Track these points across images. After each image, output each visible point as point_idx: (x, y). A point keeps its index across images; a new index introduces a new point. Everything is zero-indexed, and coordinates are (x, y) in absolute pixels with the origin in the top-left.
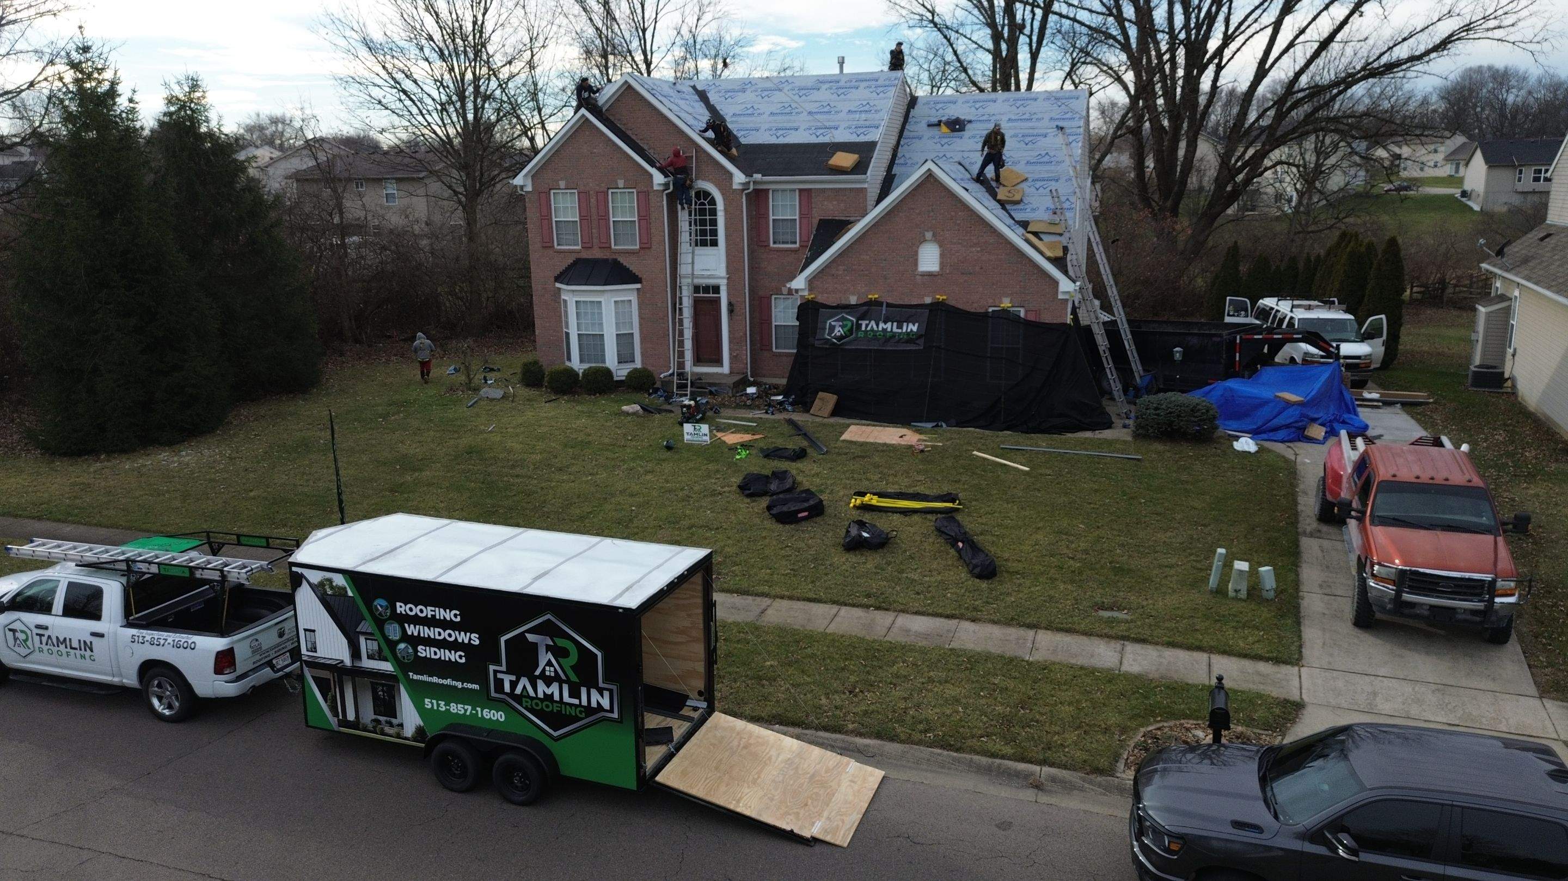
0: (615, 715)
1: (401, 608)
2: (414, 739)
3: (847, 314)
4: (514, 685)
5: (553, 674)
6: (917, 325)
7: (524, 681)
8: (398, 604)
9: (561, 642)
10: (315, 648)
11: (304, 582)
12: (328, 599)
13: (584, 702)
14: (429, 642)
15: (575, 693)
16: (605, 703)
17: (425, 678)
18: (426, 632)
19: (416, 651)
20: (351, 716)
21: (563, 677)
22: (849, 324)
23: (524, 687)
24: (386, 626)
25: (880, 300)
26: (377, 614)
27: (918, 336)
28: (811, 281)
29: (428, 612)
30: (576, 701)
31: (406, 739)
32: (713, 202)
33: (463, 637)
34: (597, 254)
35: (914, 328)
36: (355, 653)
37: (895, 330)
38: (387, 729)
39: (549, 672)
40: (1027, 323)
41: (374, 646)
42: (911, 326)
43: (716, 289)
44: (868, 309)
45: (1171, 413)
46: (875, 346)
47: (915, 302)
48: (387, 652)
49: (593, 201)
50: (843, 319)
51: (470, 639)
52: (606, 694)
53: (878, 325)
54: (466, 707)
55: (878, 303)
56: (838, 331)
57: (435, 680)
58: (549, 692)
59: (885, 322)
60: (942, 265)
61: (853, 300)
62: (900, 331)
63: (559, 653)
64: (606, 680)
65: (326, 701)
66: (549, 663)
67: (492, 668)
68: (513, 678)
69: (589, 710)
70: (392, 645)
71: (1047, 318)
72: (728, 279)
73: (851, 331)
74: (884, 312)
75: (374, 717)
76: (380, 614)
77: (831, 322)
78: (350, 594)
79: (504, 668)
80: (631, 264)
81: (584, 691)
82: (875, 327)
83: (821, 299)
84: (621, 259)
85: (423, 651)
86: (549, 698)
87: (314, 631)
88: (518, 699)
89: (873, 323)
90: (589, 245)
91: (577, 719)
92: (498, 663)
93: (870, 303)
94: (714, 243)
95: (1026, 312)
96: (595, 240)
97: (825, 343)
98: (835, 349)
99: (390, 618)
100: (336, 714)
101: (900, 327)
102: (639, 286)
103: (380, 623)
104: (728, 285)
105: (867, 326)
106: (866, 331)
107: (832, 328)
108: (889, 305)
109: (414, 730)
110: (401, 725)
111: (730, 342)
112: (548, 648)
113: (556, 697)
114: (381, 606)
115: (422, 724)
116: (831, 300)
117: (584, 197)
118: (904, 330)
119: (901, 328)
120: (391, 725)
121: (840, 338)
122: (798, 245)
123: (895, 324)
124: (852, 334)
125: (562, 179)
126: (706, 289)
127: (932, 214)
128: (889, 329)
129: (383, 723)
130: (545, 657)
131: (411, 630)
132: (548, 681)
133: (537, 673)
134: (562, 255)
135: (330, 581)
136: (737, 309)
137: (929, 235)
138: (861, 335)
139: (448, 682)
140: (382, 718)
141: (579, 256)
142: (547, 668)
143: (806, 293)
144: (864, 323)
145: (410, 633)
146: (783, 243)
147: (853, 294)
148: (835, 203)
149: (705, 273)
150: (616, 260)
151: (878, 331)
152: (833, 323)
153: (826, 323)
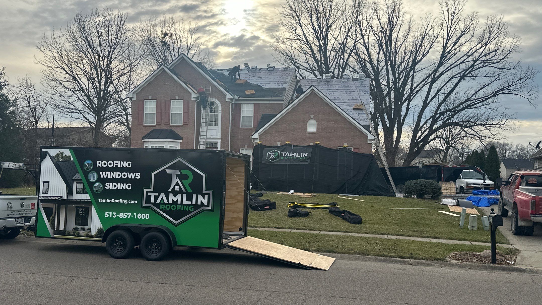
0: (210, 208)
1: (99, 164)
2: (96, 236)
3: (276, 150)
4: (156, 198)
5: (178, 190)
6: (307, 154)
7: (163, 195)
8: (98, 162)
9: (184, 172)
10: (48, 192)
11: (48, 156)
12: (59, 163)
13: (194, 203)
14: (113, 180)
15: (189, 198)
16: (205, 202)
17: (107, 201)
18: (112, 175)
19: (104, 186)
20: (62, 228)
21: (184, 190)
22: (277, 154)
23: (162, 198)
24: (90, 175)
25: (291, 144)
26: (85, 169)
27: (308, 158)
28: (260, 136)
29: (114, 164)
30: (189, 203)
31: (92, 237)
32: (217, 107)
33: (131, 176)
34: (163, 127)
36: (70, 192)
37: (297, 156)
38: (82, 233)
39: (177, 189)
40: (354, 153)
41: (81, 186)
42: (304, 154)
43: (216, 144)
44: (285, 147)
45: (421, 185)
46: (288, 163)
47: (306, 145)
48: (88, 189)
49: (163, 104)
50: (274, 152)
51: (135, 176)
52: (206, 197)
53: (290, 155)
54: (128, 214)
56: (272, 156)
57: (113, 201)
58: (175, 199)
59: (293, 153)
60: (318, 129)
61: (279, 144)
63: (182, 177)
64: (207, 189)
65: (49, 221)
66: (177, 184)
67: (145, 190)
68: (157, 194)
69: (196, 206)
70: (91, 184)
71: (363, 151)
72: (221, 139)
73: (278, 156)
74: (292, 149)
75: (75, 226)
76: (87, 169)
78: (72, 159)
79: (152, 190)
80: (179, 132)
81: (194, 196)
82: (288, 155)
83: (264, 143)
84: (174, 130)
85: (108, 186)
86: (175, 203)
87: (48, 182)
88: (158, 205)
89: (288, 153)
90: (159, 123)
91: (190, 212)
92: (149, 187)
93: (287, 145)
94: (216, 125)
95: (354, 149)
96: (163, 121)
97: (266, 162)
98: (270, 164)
99: (92, 170)
100: (53, 227)
101: (299, 155)
102: (181, 141)
103: (86, 174)
104: (221, 142)
105: (285, 154)
106: (284, 157)
107: (269, 156)
108: (294, 146)
109: (97, 231)
110: (90, 229)
112: (177, 176)
113: (179, 202)
114: (88, 164)
115: (102, 227)
116: (268, 144)
117: (159, 103)
118: (301, 156)
120: (84, 229)
121: (273, 159)
122: (253, 127)
123: (297, 154)
124: (278, 158)
125: (150, 95)
126: (212, 144)
127: (313, 108)
128: (295, 156)
129: (80, 229)
130: (175, 180)
131: (103, 175)
132: (175, 194)
133: (170, 190)
134: (147, 128)
135: (62, 154)
137: (312, 117)
138: (282, 158)
139: (120, 201)
140: (79, 227)
141: (154, 128)
142: (176, 187)
143: (258, 141)
144: (283, 153)
145: (102, 177)
146: (246, 126)
147: (279, 141)
148: (269, 109)
149: (211, 137)
150: (172, 130)
151: (290, 156)
152: (270, 154)
153: (267, 153)
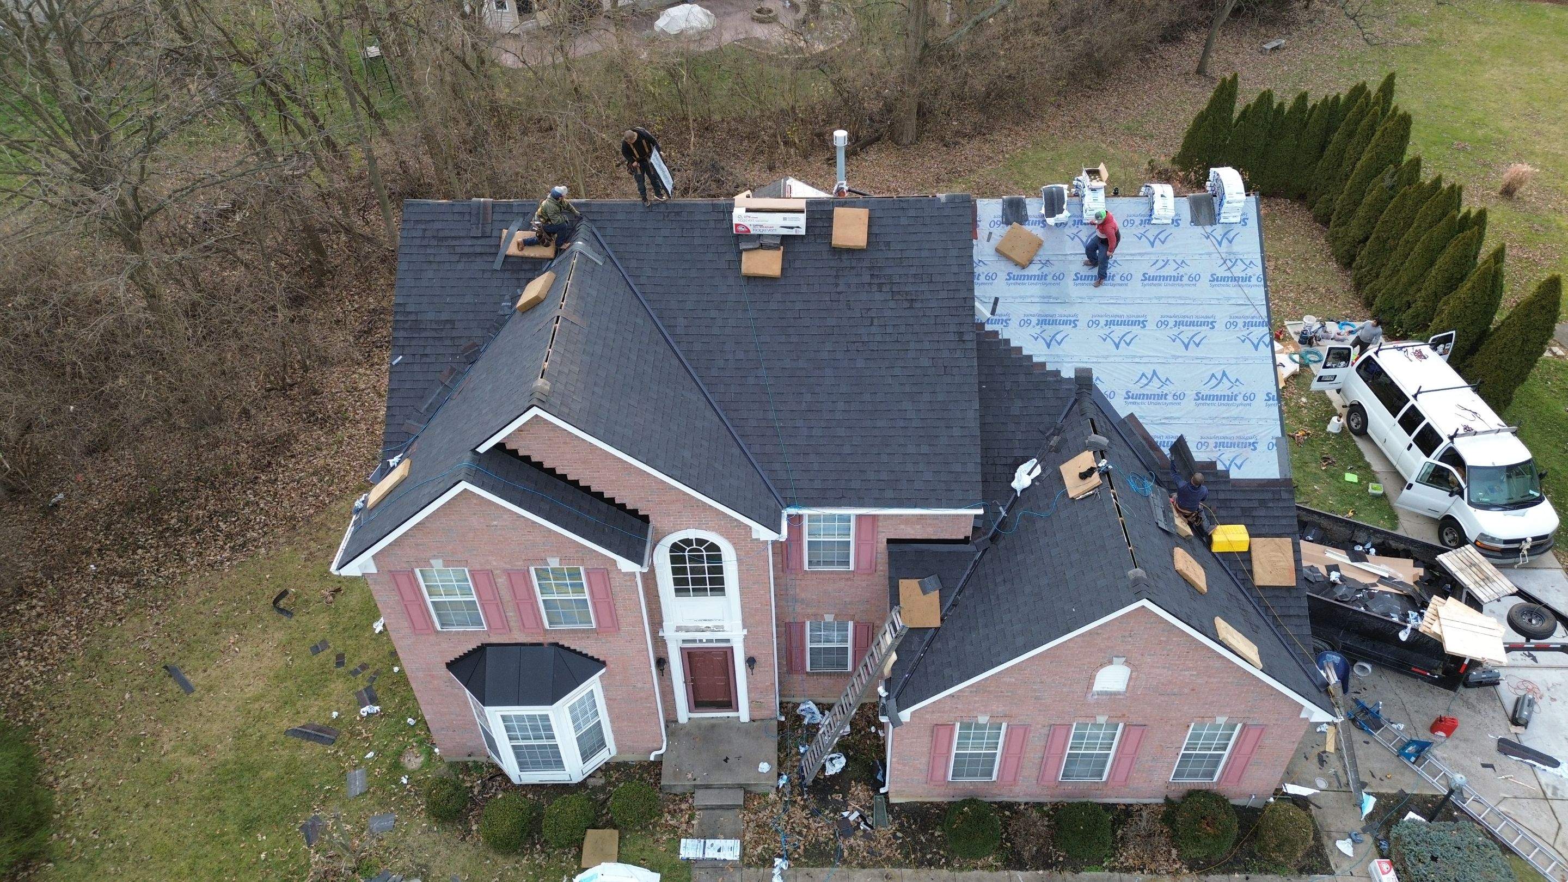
28: (917, 711)
32: (715, 551)
34: (519, 637)
49: (502, 581)
60: (1130, 685)
61: (983, 719)
72: (747, 633)
80: (585, 648)
83: (929, 718)
84: (566, 643)
90: (503, 629)
95: (1246, 726)
96: (513, 623)
102: (603, 671)
104: (745, 639)
111: (749, 691)
116: (945, 718)
117: (483, 578)
122: (852, 567)
127: (1127, 639)
134: (453, 639)
136: (760, 659)
137: (1117, 659)
141: (486, 641)
146: (826, 563)
148: (918, 526)
149: (703, 625)
150: (557, 644)
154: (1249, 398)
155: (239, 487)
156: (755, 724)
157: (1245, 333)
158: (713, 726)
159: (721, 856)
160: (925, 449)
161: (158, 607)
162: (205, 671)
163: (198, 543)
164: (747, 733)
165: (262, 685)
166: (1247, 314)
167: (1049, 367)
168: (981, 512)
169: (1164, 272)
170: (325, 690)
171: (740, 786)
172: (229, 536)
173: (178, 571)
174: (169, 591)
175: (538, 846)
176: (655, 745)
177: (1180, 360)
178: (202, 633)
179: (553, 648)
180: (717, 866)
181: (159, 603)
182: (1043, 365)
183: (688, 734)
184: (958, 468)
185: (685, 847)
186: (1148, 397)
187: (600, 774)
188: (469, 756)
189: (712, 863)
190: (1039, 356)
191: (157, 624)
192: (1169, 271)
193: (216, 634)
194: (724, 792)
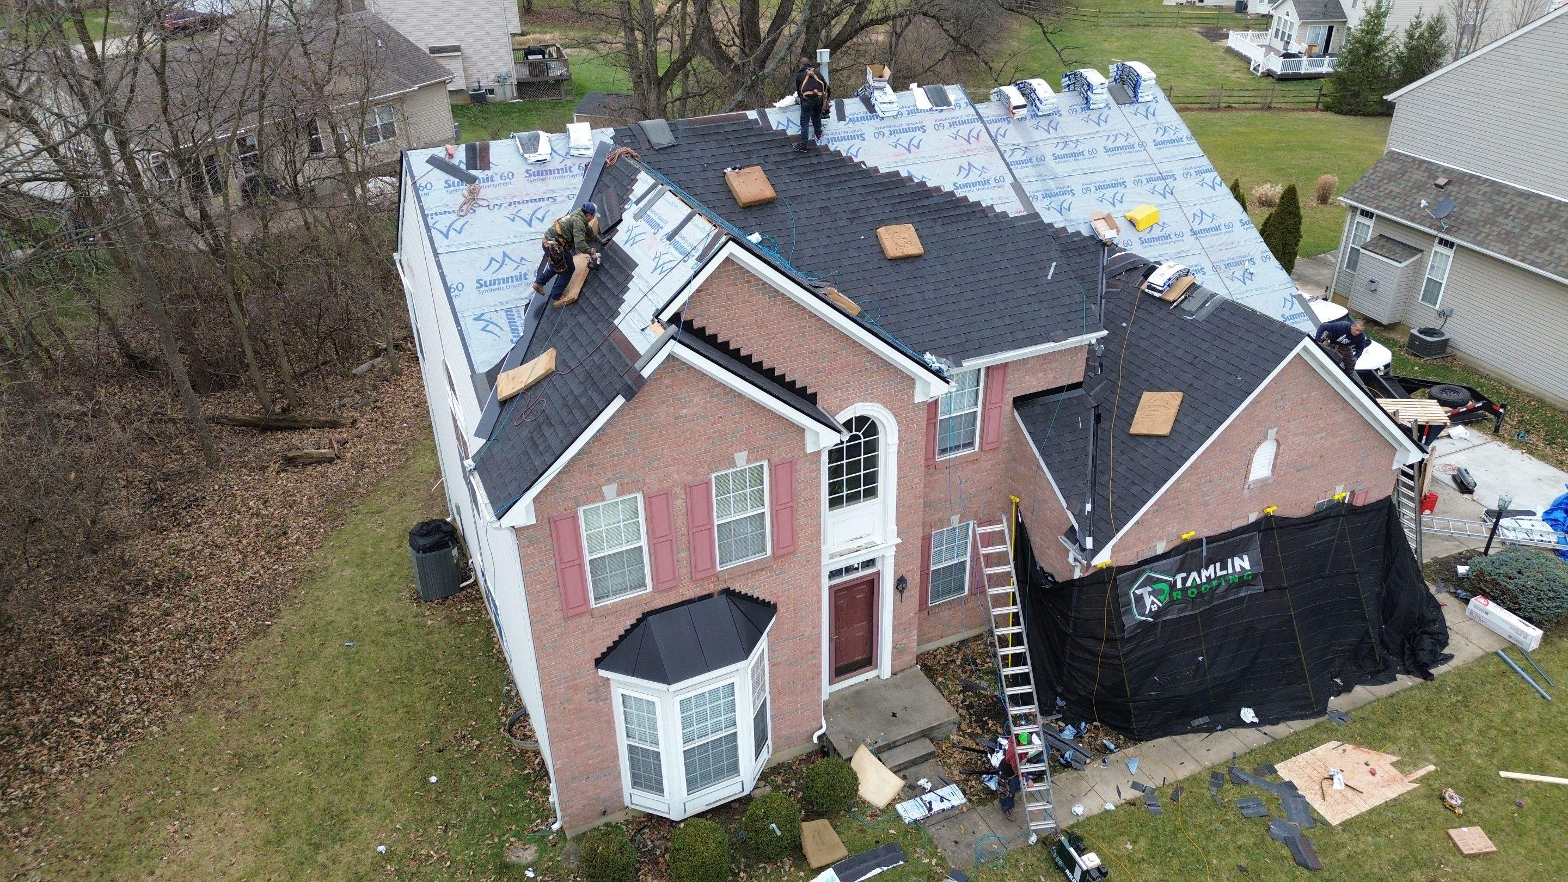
3: (1154, 570)
6: (1246, 557)
22: (1165, 587)
25: (1198, 537)
32: (872, 431)
35: (1242, 563)
37: (1219, 573)
42: (1237, 561)
43: (874, 563)
49: (677, 504)
55: (1197, 543)
56: (1152, 603)
59: (1207, 569)
60: (1277, 465)
61: (1161, 548)
62: (1224, 572)
72: (899, 544)
77: (1136, 590)
80: (756, 588)
84: (738, 587)
90: (670, 582)
93: (1185, 545)
94: (873, 494)
96: (682, 572)
97: (1137, 628)
102: (774, 620)
105: (1184, 580)
106: (1184, 589)
107: (1139, 599)
108: (1207, 540)
111: (894, 632)
117: (659, 502)
118: (1230, 570)
119: (1226, 569)
122: (977, 450)
123: (1218, 565)
126: (855, 568)
128: (1213, 576)
134: (611, 618)
136: (907, 576)
137: (1271, 432)
141: (649, 608)
146: (953, 449)
147: (1161, 539)
148: (1041, 375)
149: (854, 545)
150: (728, 593)
151: (1202, 584)
152: (1138, 592)
153: (1129, 594)
154: (1229, 226)
155: (77, 677)
156: (898, 676)
157: (1201, 179)
158: (858, 694)
159: (946, 805)
160: (1031, 291)
161: (26, 835)
162: (152, 873)
163: (50, 749)
164: (897, 687)
165: (250, 859)
166: (1194, 165)
167: (1070, 230)
168: (1105, 333)
169: (1118, 144)
170: (348, 832)
171: (924, 734)
172: (94, 728)
173: (37, 785)
174: (35, 812)
175: (742, 874)
176: (814, 725)
177: (1165, 208)
178: (121, 836)
179: (724, 599)
180: (950, 816)
181: (25, 830)
182: (1064, 229)
183: (837, 707)
184: (1067, 301)
185: (905, 811)
186: (1158, 239)
187: (763, 783)
188: (604, 813)
189: (942, 815)
190: (1057, 223)
191: (38, 851)
192: (1121, 142)
193: (142, 831)
194: (909, 746)
